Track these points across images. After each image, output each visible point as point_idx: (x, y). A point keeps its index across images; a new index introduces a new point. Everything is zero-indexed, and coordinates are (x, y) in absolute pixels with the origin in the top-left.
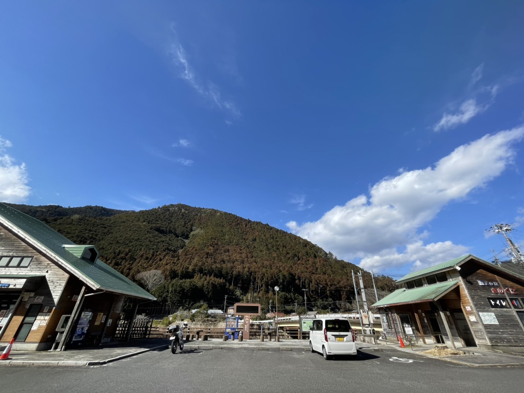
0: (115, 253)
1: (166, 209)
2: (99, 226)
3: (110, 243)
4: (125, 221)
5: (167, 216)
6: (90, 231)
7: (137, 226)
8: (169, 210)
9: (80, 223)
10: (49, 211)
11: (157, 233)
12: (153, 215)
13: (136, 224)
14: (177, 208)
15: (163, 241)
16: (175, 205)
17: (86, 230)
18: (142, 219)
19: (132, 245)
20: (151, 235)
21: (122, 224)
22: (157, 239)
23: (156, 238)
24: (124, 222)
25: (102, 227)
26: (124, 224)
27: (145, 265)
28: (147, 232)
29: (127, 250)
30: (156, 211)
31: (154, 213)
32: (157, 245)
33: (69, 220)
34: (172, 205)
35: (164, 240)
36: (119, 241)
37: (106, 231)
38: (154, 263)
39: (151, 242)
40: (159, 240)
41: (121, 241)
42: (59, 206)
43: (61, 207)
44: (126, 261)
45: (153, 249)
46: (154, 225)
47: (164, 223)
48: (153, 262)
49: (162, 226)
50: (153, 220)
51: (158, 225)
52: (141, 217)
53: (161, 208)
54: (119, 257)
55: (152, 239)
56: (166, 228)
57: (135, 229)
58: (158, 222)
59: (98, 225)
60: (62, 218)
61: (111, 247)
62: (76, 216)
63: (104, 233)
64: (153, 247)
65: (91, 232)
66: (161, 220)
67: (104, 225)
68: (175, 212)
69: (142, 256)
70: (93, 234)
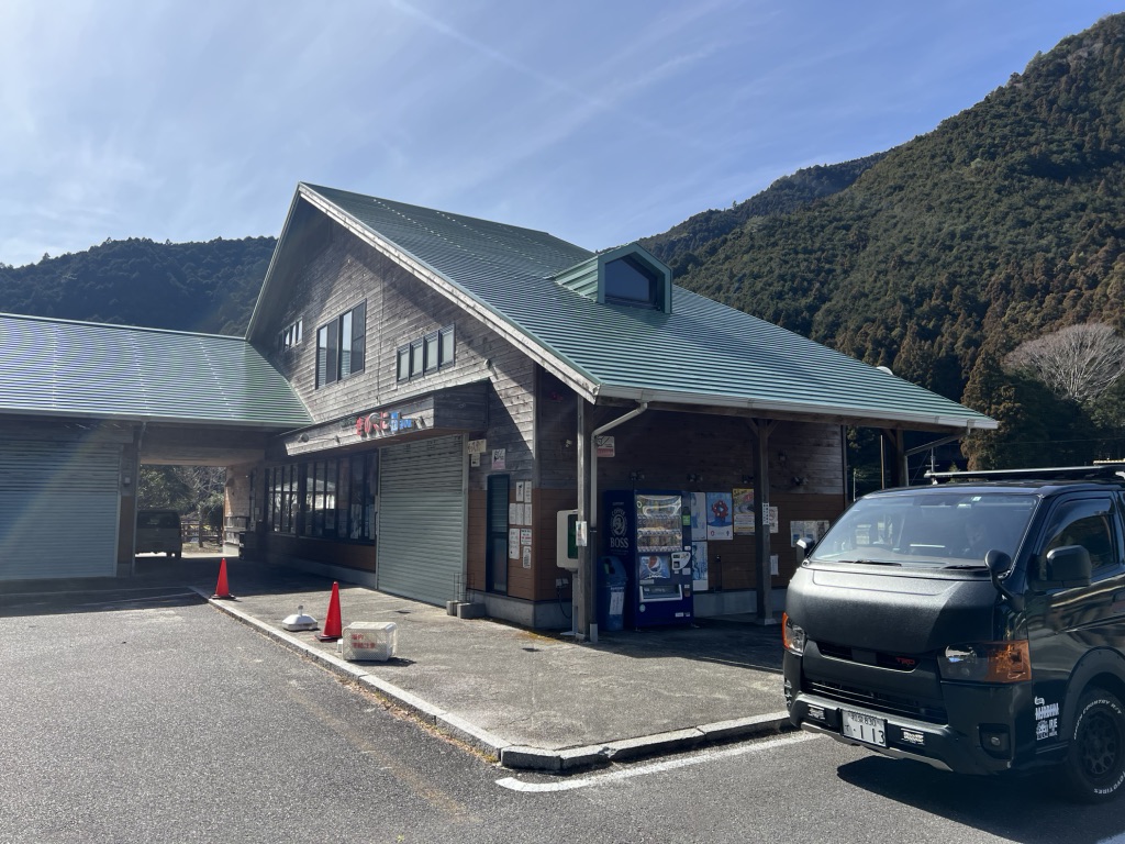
0: (905, 300)
1: (1050, 69)
2: (828, 230)
3: (879, 273)
4: (900, 182)
5: (1063, 96)
6: (806, 251)
7: (951, 184)
8: (1063, 70)
9: (772, 240)
10: (695, 234)
11: (1040, 183)
12: (1000, 116)
13: (943, 177)
14: (1098, 45)
15: (1083, 207)
16: (1087, 34)
17: (797, 253)
18: (959, 156)
19: (957, 258)
20: (1016, 199)
21: (895, 198)
22: (1048, 207)
23: (1042, 202)
24: (901, 188)
25: (836, 228)
26: (902, 194)
27: (1029, 316)
28: (998, 191)
29: (943, 278)
30: (1008, 97)
31: (1001, 109)
32: (1058, 230)
33: (745, 241)
34: (1068, 41)
35: (1082, 199)
36: (906, 259)
37: (852, 236)
38: (1066, 303)
39: (1024, 224)
40: (1061, 205)
41: (911, 258)
42: (711, 212)
43: (718, 212)
44: (955, 317)
45: (1047, 250)
46: (1019, 155)
47: (1061, 134)
48: (1060, 302)
49: (1054, 147)
50: (1004, 137)
51: (1034, 151)
52: (954, 147)
53: (1026, 77)
54: (925, 307)
55: (1030, 212)
56: (1079, 147)
57: (944, 198)
58: (1033, 139)
59: (823, 227)
60: (725, 241)
61: (887, 283)
62: (756, 221)
63: (851, 247)
64: (1044, 242)
65: (813, 256)
66: (1045, 124)
67: (840, 219)
68: (1093, 64)
69: (1005, 287)
70: (819, 260)
